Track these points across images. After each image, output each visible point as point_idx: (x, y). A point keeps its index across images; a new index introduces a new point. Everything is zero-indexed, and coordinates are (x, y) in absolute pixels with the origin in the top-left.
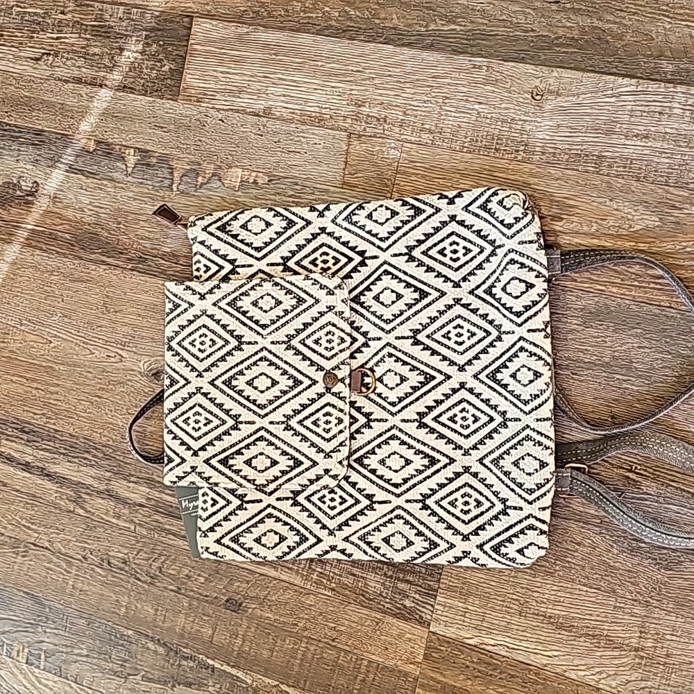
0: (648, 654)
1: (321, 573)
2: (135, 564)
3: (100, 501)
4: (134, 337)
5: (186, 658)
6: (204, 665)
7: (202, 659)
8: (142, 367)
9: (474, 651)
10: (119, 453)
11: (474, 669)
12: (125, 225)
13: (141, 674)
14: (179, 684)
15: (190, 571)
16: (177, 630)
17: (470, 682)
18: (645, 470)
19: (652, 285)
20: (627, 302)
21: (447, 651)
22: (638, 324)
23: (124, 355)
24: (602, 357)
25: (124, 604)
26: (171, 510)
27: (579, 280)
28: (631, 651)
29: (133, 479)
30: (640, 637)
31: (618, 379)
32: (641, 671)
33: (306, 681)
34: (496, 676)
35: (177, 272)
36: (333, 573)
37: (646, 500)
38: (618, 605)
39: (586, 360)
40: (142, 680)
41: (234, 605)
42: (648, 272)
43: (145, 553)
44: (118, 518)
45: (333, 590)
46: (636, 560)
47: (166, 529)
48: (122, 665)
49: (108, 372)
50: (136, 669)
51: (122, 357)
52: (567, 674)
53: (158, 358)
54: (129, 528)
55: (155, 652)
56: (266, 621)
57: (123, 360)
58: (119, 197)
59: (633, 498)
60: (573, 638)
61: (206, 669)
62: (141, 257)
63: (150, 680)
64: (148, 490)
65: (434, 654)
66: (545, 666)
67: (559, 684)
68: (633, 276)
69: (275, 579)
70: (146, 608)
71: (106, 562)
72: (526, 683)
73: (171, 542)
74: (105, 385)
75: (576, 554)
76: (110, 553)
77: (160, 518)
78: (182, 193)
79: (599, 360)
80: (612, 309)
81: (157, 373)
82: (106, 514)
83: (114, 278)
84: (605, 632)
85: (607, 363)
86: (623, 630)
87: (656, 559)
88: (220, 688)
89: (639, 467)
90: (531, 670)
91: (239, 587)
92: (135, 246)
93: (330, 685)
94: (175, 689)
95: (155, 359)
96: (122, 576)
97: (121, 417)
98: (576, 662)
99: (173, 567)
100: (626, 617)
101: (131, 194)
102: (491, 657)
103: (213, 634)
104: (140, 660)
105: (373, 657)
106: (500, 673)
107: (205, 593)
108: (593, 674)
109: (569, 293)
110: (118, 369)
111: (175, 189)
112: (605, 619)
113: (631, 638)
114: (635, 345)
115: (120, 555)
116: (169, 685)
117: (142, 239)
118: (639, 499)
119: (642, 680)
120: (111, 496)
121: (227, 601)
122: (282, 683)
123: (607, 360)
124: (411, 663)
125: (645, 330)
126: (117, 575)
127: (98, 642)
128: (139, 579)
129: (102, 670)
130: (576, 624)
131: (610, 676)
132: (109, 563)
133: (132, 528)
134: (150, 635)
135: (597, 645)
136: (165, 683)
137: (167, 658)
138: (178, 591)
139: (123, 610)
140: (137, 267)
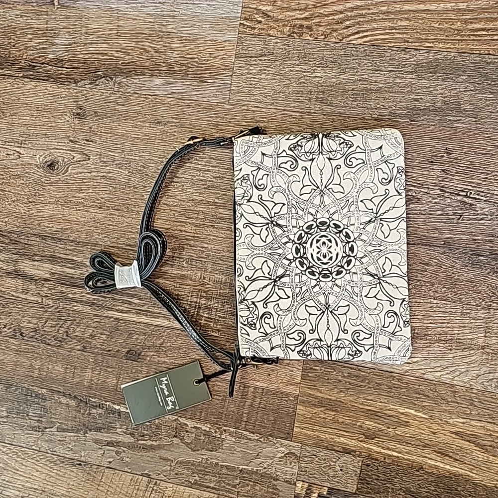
0: (492, 350)
1: (208, 318)
2: (45, 331)
3: (9, 280)
4: (30, 135)
5: (95, 407)
6: (112, 411)
7: (109, 406)
8: (38, 160)
9: (344, 367)
10: (23, 237)
11: (346, 383)
12: (14, 40)
13: (56, 426)
14: (90, 430)
15: (93, 331)
16: (85, 384)
17: (343, 394)
18: (478, 195)
19: (472, 38)
20: (453, 54)
21: (321, 370)
22: (463, 71)
23: (21, 152)
24: (435, 103)
25: (37, 367)
26: (72, 280)
27: (410, 40)
28: (479, 350)
29: (37, 258)
30: (485, 337)
31: (450, 120)
32: (488, 365)
33: (201, 412)
34: (365, 386)
35: (63, 74)
36: (219, 316)
37: (482, 219)
38: (464, 311)
39: (422, 108)
40: (58, 431)
41: (133, 355)
42: (468, 27)
43: (53, 320)
44: (27, 293)
45: (219, 330)
46: (478, 271)
47: (69, 298)
48: (39, 420)
49: (8, 168)
50: (51, 422)
51: (20, 154)
52: (425, 376)
53: (52, 151)
54: (37, 301)
55: (67, 405)
56: (163, 365)
57: (21, 156)
58: (8, 17)
59: (470, 219)
60: (428, 345)
61: (113, 414)
62: (30, 65)
63: (64, 430)
64: (50, 266)
65: (310, 375)
66: (406, 372)
67: (419, 386)
68: (456, 32)
69: (168, 328)
70: (56, 368)
71: (18, 333)
72: (391, 389)
73: (75, 308)
74: (7, 179)
75: (425, 273)
76: (21, 325)
77: (63, 289)
78: (62, 6)
79: (433, 106)
80: (441, 61)
81: (52, 164)
82: (16, 291)
83: (8, 85)
84: (455, 336)
85: (439, 108)
86: (471, 333)
87: (493, 268)
88: (127, 429)
89: (473, 193)
90: (395, 377)
91: (137, 339)
92: (24, 57)
93: (222, 413)
94: (87, 435)
95: (48, 152)
96: (33, 343)
97: (22, 205)
98: (433, 365)
99: (79, 329)
100: (472, 321)
101: (18, 12)
102: (359, 370)
103: (117, 383)
104: (54, 414)
105: (258, 384)
106: (368, 383)
107: (108, 348)
108: (448, 374)
109: (403, 53)
110: (18, 165)
111: (56, 4)
112: (454, 325)
113: (477, 338)
114: (461, 89)
115: (31, 325)
116: (82, 433)
117: (30, 50)
118: (476, 219)
119: (490, 373)
120: (18, 275)
121: (128, 353)
122: (181, 417)
123: (439, 105)
124: (291, 385)
125: (469, 76)
126: (29, 343)
127: (16, 403)
128: (48, 344)
129: (21, 427)
130: (430, 333)
131: (462, 373)
132: (21, 334)
133: (40, 300)
134: (62, 391)
135: (449, 348)
136: (78, 431)
137: (78, 409)
138: (84, 349)
139: (36, 372)
140: (27, 75)
